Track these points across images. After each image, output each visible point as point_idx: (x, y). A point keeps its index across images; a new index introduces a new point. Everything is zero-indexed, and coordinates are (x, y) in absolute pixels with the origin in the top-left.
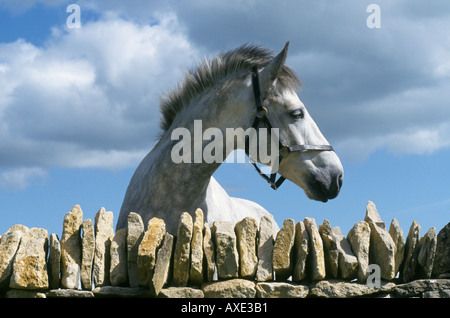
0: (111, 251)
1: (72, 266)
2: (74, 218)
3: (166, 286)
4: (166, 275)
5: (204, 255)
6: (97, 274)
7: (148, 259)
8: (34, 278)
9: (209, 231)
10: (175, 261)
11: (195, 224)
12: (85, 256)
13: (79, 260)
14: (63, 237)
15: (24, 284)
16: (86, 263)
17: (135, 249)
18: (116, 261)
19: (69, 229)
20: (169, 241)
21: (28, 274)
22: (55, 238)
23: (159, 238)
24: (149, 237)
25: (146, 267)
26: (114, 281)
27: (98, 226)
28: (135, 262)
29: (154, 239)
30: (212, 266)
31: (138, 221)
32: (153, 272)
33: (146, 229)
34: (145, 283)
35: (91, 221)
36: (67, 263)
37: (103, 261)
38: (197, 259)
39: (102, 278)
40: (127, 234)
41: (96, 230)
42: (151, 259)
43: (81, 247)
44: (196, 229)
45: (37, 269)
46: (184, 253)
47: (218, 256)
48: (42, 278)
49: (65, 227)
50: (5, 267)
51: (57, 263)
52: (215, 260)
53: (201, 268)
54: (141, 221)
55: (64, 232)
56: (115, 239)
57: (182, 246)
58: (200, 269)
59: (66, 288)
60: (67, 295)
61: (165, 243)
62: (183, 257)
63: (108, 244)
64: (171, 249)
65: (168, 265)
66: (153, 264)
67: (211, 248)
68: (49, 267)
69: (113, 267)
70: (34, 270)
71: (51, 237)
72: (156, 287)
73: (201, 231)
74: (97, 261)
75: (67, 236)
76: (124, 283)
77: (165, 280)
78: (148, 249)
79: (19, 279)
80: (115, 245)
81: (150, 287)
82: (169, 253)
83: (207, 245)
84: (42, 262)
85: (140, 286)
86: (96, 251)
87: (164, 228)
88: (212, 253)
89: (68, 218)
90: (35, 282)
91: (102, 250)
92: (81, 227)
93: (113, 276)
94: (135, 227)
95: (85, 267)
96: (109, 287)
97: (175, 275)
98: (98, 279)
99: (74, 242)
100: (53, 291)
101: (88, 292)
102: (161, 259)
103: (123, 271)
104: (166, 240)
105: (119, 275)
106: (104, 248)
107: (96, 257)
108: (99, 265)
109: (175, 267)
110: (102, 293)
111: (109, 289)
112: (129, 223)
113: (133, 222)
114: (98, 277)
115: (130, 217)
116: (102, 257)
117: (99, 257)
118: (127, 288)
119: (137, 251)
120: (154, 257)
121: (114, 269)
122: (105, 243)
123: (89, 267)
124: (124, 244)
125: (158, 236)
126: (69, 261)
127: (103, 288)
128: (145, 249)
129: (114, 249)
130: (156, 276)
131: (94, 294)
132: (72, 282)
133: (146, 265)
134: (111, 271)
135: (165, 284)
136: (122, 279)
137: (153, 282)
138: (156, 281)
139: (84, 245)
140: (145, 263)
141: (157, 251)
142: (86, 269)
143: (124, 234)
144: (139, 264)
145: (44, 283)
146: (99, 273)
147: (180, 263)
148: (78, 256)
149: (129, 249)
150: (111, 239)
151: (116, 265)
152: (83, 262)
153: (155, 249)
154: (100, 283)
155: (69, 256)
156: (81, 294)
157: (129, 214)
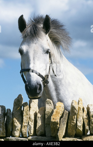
0: (37, 119)
1: (18, 124)
3: (64, 137)
4: (64, 131)
5: (84, 122)
7: (56, 123)
9: (86, 110)
10: (69, 124)
11: (79, 106)
12: (24, 121)
13: (21, 122)
16: (24, 124)
17: (49, 118)
18: (39, 123)
20: (66, 115)
23: (61, 113)
24: (57, 112)
25: (55, 128)
26: (38, 133)
27: (31, 105)
28: (49, 124)
29: (59, 113)
30: (87, 127)
31: (51, 103)
32: (58, 130)
33: (55, 108)
34: (54, 135)
36: (15, 124)
37: (33, 123)
38: (80, 124)
39: (32, 132)
40: (45, 110)
41: (30, 107)
42: (57, 123)
43: (22, 116)
44: (79, 108)
46: (73, 120)
47: (90, 123)
51: (10, 124)
52: (89, 125)
53: (82, 128)
54: (52, 103)
56: (39, 112)
57: (72, 117)
58: (81, 129)
59: (14, 137)
60: (15, 140)
61: (64, 115)
62: (73, 123)
63: (36, 115)
64: (67, 118)
65: (65, 126)
66: (58, 126)
67: (87, 119)
69: (38, 126)
71: (7, 110)
72: (59, 138)
73: (82, 110)
74: (30, 123)
76: (43, 135)
77: (64, 134)
78: (56, 118)
80: (39, 115)
82: (66, 120)
83: (85, 117)
85: (51, 136)
86: (30, 118)
87: (63, 107)
88: (87, 121)
89: (16, 101)
91: (33, 117)
93: (38, 131)
94: (49, 106)
95: (24, 126)
96: (36, 136)
97: (68, 131)
98: (30, 132)
99: (19, 113)
100: (8, 138)
101: (25, 139)
102: (62, 124)
103: (43, 128)
104: (65, 114)
105: (41, 130)
106: (34, 117)
107: (30, 121)
108: (31, 125)
109: (69, 127)
110: (32, 140)
111: (36, 138)
112: (46, 104)
113: (48, 104)
114: (30, 131)
115: (47, 102)
116: (32, 121)
117: (31, 121)
118: (45, 137)
119: (51, 119)
120: (59, 122)
121: (38, 128)
122: (34, 114)
123: (26, 126)
124: (43, 115)
125: (61, 112)
126: (16, 123)
127: (33, 137)
128: (55, 118)
129: (39, 117)
130: (60, 132)
131: (28, 140)
132: (17, 133)
133: (55, 126)
134: (37, 128)
135: (64, 136)
136: (42, 133)
137: (58, 135)
138: (60, 135)
139: (24, 115)
140: (54, 125)
141: (60, 119)
142: (24, 127)
143: (44, 110)
144: (51, 125)
145: (3, 134)
146: (31, 129)
147: (71, 126)
148: (21, 120)
149: (46, 118)
150: (37, 112)
151: (40, 125)
152: (23, 124)
153: (59, 118)
154: (31, 134)
155: (16, 120)
156: (22, 140)
157: (46, 100)
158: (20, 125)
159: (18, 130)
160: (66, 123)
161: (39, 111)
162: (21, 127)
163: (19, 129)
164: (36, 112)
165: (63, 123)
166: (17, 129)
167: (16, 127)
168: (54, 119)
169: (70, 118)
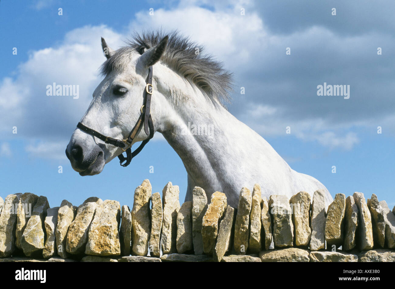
0: (178, 222)
1: (142, 233)
2: (144, 191)
3: (227, 254)
4: (227, 244)
5: (262, 226)
6: (165, 242)
7: (211, 229)
8: (107, 245)
9: (266, 204)
10: (236, 231)
11: (254, 198)
12: (154, 226)
13: (149, 229)
14: (134, 209)
15: (98, 251)
16: (155, 232)
17: (200, 220)
18: (182, 230)
19: (139, 201)
20: (230, 213)
21: (102, 242)
22: (126, 209)
23: (222, 210)
24: (212, 209)
25: (210, 237)
26: (180, 248)
27: (166, 198)
28: (199, 232)
29: (217, 211)
30: (269, 236)
31: (202, 194)
32: (216, 241)
33: (209, 202)
34: (208, 251)
35: (160, 194)
36: (138, 232)
37: (170, 231)
38: (255, 230)
39: (169, 246)
40: (192, 207)
41: (164, 202)
42: (214, 229)
43: (150, 218)
44: (254, 201)
45: (110, 237)
46: (244, 224)
47: (275, 227)
48: (114, 246)
49: (135, 199)
50: (81, 235)
51: (129, 232)
52: (272, 231)
53: (259, 237)
54: (205, 194)
55: (135, 204)
56: (181, 211)
57: (242, 218)
58: (258, 239)
59: (136, 255)
60: (138, 261)
61: (227, 215)
62: (243, 228)
63: (175, 216)
64: (232, 220)
65: (229, 235)
66: (216, 233)
67: (268, 220)
68: (121, 236)
69: (179, 236)
70: (107, 238)
71: (123, 208)
72: (218, 255)
73: (259, 204)
74: (165, 230)
75: (138, 208)
76: (189, 251)
77: (226, 249)
79: (94, 247)
80: (181, 216)
81: (213, 254)
82: (231, 224)
83: (265, 217)
84: (114, 231)
85: (204, 254)
86: (164, 221)
87: (225, 201)
88: (269, 224)
89: (139, 191)
90: (108, 249)
91: (169, 220)
92: (151, 199)
93: (180, 245)
94: (199, 200)
95: (154, 236)
96: (175, 254)
97: (235, 244)
98: (165, 247)
99: (144, 213)
100: (124, 257)
101: (156, 259)
102: (223, 230)
103: (188, 240)
104: (228, 212)
105: (184, 243)
106: (171, 219)
107: (164, 226)
108: (166, 234)
109: (235, 236)
110: (169, 260)
111: (176, 256)
112: (194, 196)
113: (198, 195)
114: (165, 245)
115: (194, 191)
116: (169, 227)
117: (166, 227)
118: (192, 256)
119: (202, 221)
120: (217, 227)
121: (180, 238)
122: (172, 214)
123: (158, 235)
124: (189, 215)
125: (220, 208)
126: (140, 230)
127: (170, 255)
128: (209, 220)
129: (180, 220)
130: (219, 245)
131: (162, 260)
132: (141, 249)
133: (209, 234)
134: (177, 240)
135: (226, 252)
136: (187, 247)
137: (215, 250)
138: (218, 250)
139: (153, 216)
140: (209, 232)
141: (219, 222)
142: (155, 238)
143: (190, 206)
144: (203, 233)
145: (116, 250)
146: (166, 241)
147: (240, 233)
148: (148, 225)
149: (194, 220)
150: (178, 211)
151: (182, 234)
152: (152, 231)
153: (217, 219)
154: (167, 251)
155: (139, 226)
156: (150, 260)
157: (194, 188)
158: (147, 234)
159: (143, 242)
160: (230, 228)
161: (180, 209)
162: (149, 238)
163: (145, 242)
164: (175, 210)
165: (224, 228)
166: (140, 241)
167: (138, 237)
168: (207, 221)
169: (237, 219)
